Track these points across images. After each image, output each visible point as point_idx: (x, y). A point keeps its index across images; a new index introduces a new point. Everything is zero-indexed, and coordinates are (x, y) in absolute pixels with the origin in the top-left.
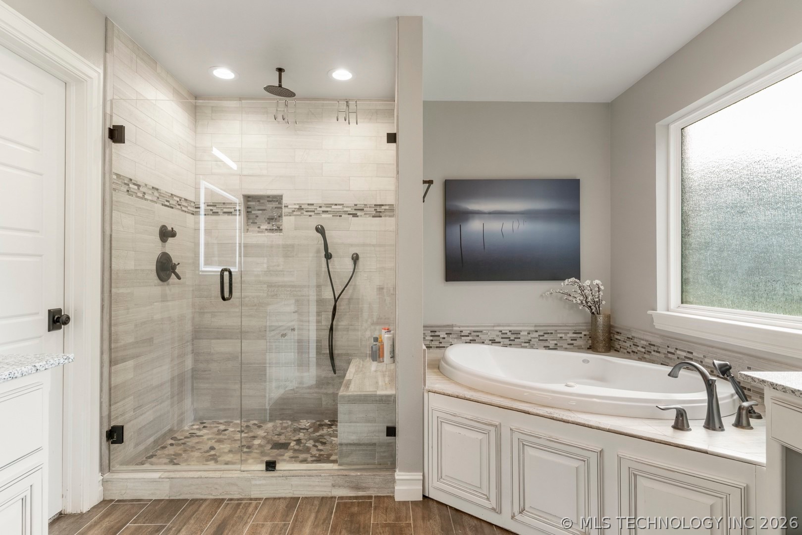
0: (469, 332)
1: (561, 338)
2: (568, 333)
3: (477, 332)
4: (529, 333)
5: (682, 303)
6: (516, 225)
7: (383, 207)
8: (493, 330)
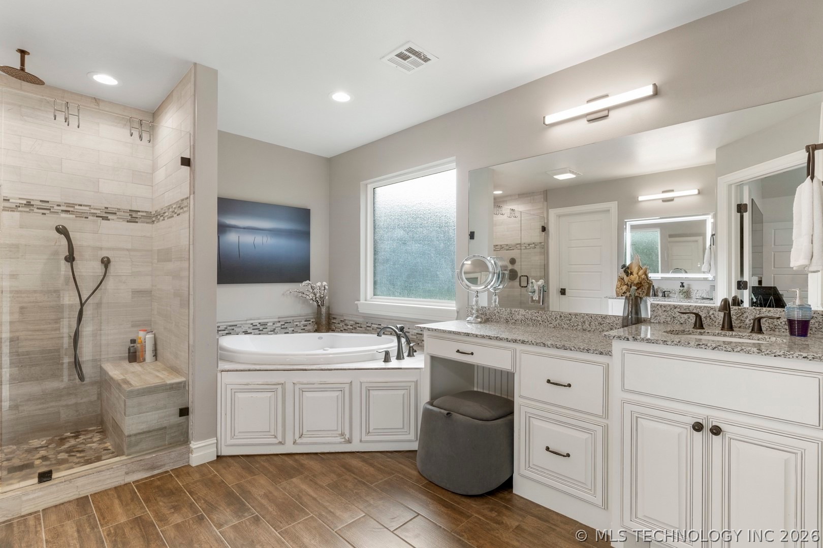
0: (225, 327)
1: (297, 325)
2: (301, 321)
3: (233, 326)
4: (274, 324)
5: (374, 295)
6: (265, 239)
7: (139, 213)
8: (246, 324)
